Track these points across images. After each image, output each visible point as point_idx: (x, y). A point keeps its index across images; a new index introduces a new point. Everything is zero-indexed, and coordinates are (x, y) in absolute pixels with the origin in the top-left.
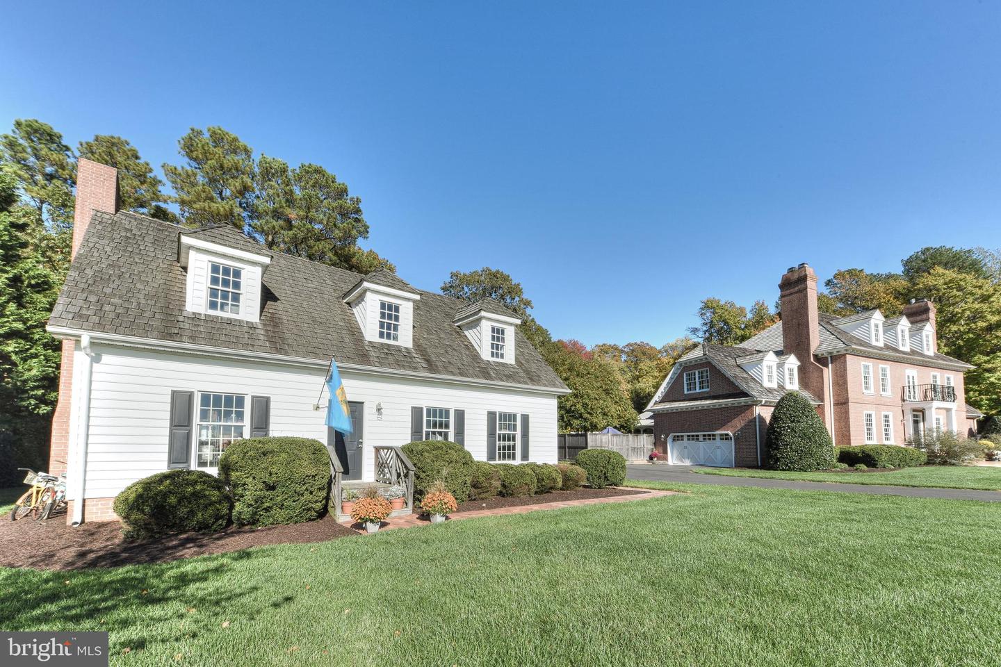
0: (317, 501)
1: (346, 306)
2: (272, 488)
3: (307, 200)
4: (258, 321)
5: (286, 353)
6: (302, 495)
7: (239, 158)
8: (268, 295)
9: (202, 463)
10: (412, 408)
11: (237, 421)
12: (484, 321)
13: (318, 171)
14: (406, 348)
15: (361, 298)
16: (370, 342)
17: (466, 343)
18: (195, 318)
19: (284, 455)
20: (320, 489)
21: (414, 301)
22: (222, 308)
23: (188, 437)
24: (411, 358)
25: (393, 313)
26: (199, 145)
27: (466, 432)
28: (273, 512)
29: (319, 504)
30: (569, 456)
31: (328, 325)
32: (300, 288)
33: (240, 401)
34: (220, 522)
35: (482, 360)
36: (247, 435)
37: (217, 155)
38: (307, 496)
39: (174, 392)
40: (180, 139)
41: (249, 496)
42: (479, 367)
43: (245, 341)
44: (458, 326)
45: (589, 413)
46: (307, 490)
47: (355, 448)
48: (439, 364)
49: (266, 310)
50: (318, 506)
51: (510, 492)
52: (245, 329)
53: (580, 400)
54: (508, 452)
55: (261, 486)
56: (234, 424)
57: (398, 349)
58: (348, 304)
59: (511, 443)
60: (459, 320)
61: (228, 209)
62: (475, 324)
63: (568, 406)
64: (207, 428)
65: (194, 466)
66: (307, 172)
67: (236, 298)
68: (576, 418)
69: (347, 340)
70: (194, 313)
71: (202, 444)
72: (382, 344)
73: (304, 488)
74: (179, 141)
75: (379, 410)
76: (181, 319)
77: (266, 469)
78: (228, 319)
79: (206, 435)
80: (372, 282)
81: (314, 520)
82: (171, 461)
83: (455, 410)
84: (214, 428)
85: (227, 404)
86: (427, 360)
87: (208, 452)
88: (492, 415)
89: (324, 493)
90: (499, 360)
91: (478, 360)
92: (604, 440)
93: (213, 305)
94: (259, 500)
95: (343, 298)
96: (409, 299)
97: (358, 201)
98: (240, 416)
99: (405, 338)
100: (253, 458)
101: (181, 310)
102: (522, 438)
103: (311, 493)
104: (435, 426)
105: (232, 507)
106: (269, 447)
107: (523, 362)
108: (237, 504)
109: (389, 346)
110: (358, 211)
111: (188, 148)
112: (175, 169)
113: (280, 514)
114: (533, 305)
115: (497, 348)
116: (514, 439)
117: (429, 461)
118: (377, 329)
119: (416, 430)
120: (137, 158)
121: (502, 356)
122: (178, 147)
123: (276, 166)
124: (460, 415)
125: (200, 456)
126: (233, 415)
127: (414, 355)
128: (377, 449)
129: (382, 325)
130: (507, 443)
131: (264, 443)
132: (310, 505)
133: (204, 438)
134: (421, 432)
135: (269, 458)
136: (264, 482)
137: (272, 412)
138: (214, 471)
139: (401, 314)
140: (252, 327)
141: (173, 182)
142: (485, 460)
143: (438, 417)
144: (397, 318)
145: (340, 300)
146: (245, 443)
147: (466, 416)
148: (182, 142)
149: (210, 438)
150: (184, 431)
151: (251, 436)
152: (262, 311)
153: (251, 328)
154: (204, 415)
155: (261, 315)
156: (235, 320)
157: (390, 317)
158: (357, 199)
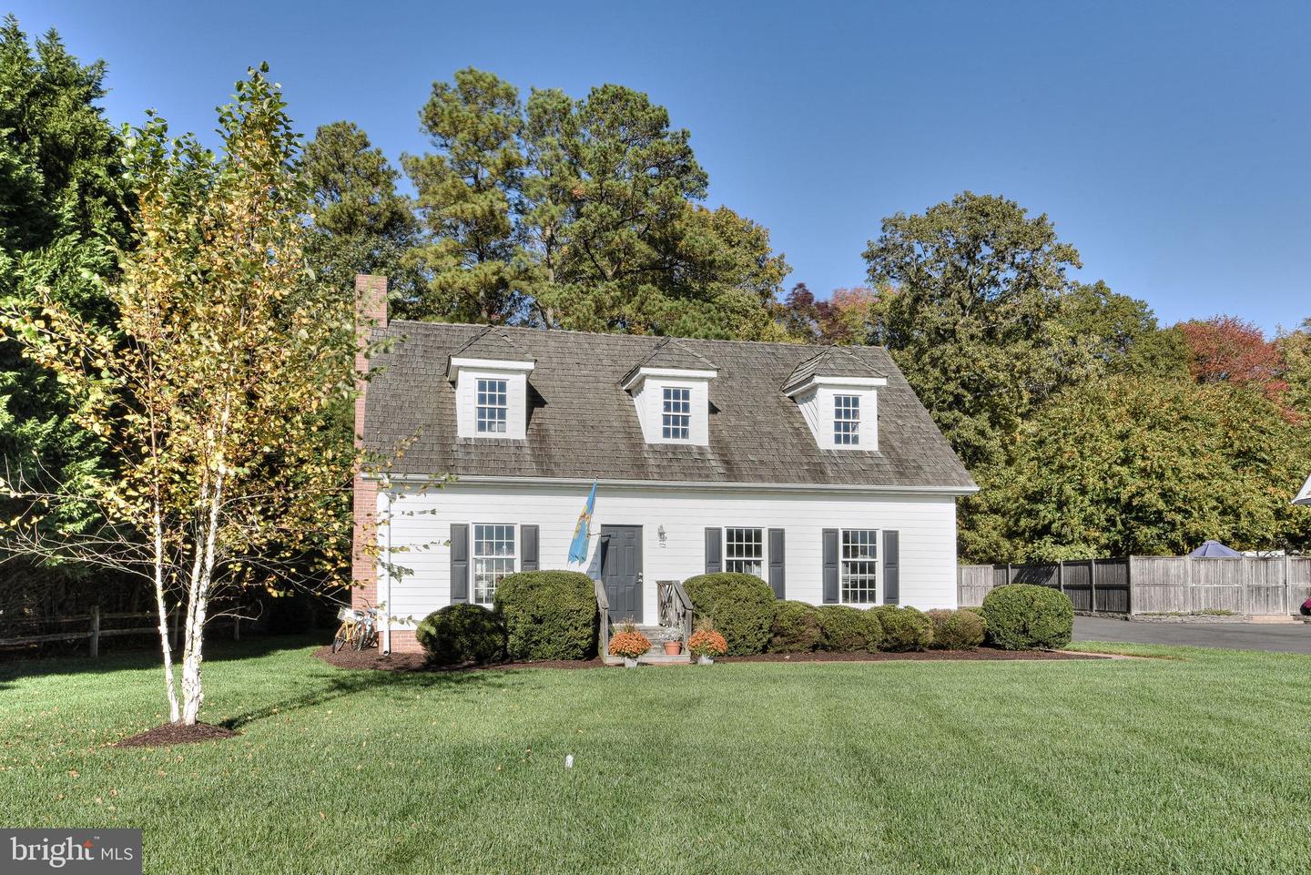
0: (582, 638)
1: (626, 396)
2: (539, 621)
3: (600, 162)
4: (524, 438)
5: (553, 475)
6: (567, 630)
7: (499, 114)
8: (535, 400)
9: (479, 599)
10: (706, 529)
11: (508, 554)
12: (820, 391)
13: (617, 97)
14: (700, 448)
15: (640, 386)
16: (651, 446)
17: (797, 425)
18: (466, 444)
19: (549, 589)
20: (585, 625)
21: (710, 380)
22: (490, 429)
23: (466, 570)
24: (703, 461)
25: (681, 401)
26: (446, 112)
27: (787, 561)
28: (542, 646)
29: (584, 641)
30: (1099, 605)
31: (601, 429)
32: (571, 379)
33: (510, 530)
34: (497, 653)
35: (819, 451)
36: (518, 569)
37: (470, 121)
38: (572, 632)
39: (452, 525)
40: (421, 109)
41: (520, 630)
42: (808, 464)
43: (513, 465)
44: (791, 397)
45: (1179, 510)
46: (571, 624)
47: (633, 584)
48: (743, 465)
49: (532, 421)
50: (584, 643)
51: (834, 643)
52: (512, 450)
53: (1154, 481)
54: (863, 590)
55: (530, 619)
56: (505, 557)
57: (687, 450)
58: (629, 391)
59: (868, 576)
60: (791, 388)
61: (486, 208)
62: (810, 394)
63: (1124, 497)
64: (481, 561)
65: (472, 601)
66: (600, 102)
67: (502, 414)
68: (1149, 524)
69: (623, 447)
70: (465, 439)
71: (479, 578)
72: (667, 445)
73: (569, 622)
74: (420, 112)
75: (661, 534)
76: (455, 448)
77: (534, 602)
78: (497, 440)
79: (481, 570)
80: (652, 366)
81: (580, 659)
82: (453, 597)
83: (770, 530)
84: (489, 562)
85: (497, 535)
86: (727, 462)
87: (483, 587)
88: (830, 535)
89: (589, 631)
90: (851, 447)
91: (811, 453)
92: (1173, 571)
93: (481, 427)
94: (529, 633)
95: (623, 384)
96: (702, 379)
97: (685, 135)
98: (511, 547)
99: (699, 433)
100: (522, 592)
101: (454, 438)
102: (885, 567)
103: (576, 628)
104: (740, 553)
105: (506, 639)
106: (536, 580)
107: (896, 444)
108: (510, 636)
109: (675, 447)
110: (686, 153)
111: (431, 119)
112: (417, 161)
113: (549, 649)
114: (1081, 260)
115: (845, 430)
116: (872, 570)
117: (709, 598)
118: (660, 426)
119: (713, 559)
120: (366, 145)
121: (856, 440)
122: (418, 122)
123: (552, 104)
124: (778, 537)
125: (476, 591)
126: (505, 547)
127: (710, 457)
128: (661, 585)
129: (666, 420)
130: (859, 576)
131: (532, 577)
132: (575, 642)
133: (479, 573)
134: (719, 561)
135: (536, 592)
136: (533, 616)
137: (542, 543)
138: (490, 606)
139: (691, 402)
140: (518, 445)
141: (413, 178)
142: (817, 601)
143: (745, 542)
144: (686, 407)
145: (619, 387)
146: (516, 576)
147: (787, 537)
148: (424, 113)
149: (484, 573)
150: (461, 566)
151: (522, 569)
152: (528, 424)
153: (517, 447)
154: (479, 549)
155: (527, 429)
156: (503, 440)
157: (677, 407)
158: (683, 133)
